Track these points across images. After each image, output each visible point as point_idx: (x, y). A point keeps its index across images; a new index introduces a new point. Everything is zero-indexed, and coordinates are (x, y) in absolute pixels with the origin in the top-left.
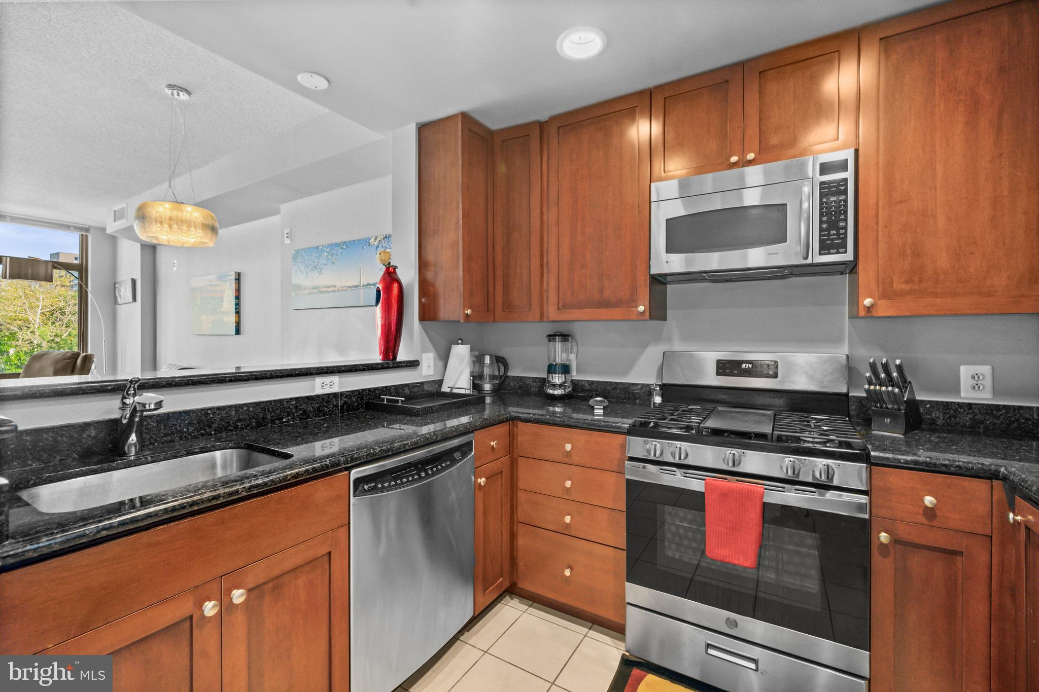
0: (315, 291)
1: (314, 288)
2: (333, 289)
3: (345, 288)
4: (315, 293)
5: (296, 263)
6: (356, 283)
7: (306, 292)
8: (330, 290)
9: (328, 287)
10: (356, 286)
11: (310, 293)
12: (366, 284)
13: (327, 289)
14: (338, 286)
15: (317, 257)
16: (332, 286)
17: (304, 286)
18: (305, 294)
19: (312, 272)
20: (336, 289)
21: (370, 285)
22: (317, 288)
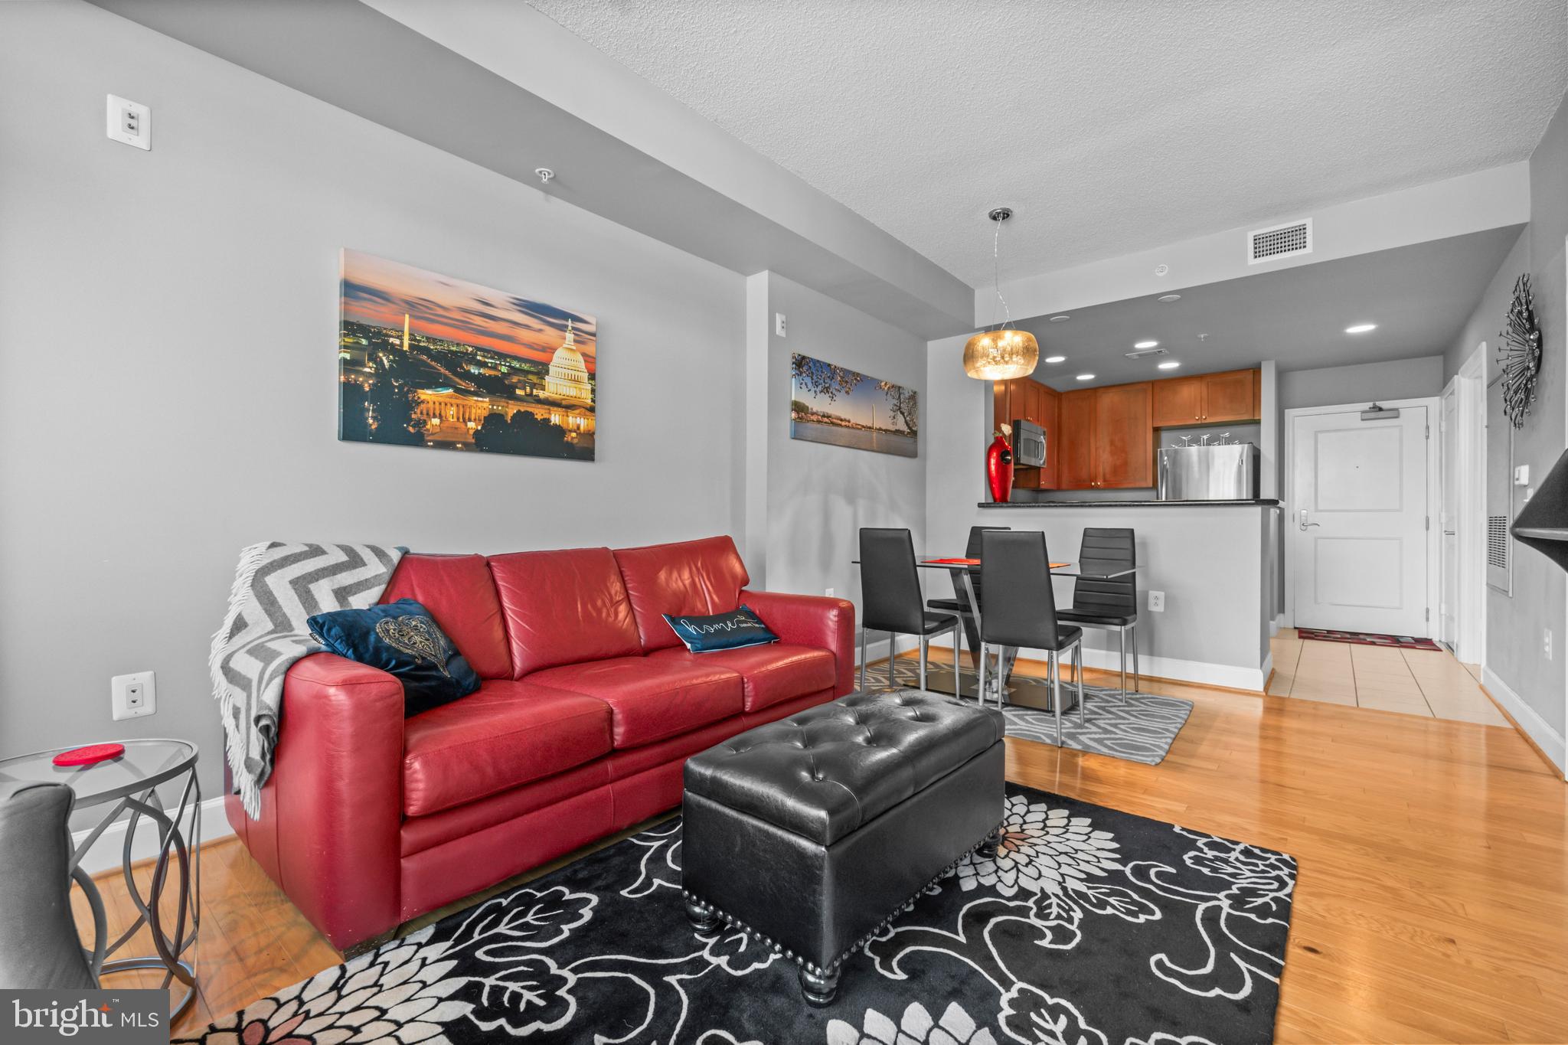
0: (826, 420)
1: (824, 416)
2: (847, 423)
3: (859, 427)
4: (826, 423)
5: (801, 373)
6: (870, 425)
7: (814, 418)
8: (843, 423)
9: (841, 420)
10: (870, 428)
11: (819, 422)
12: (878, 427)
13: (840, 422)
14: (852, 421)
15: (829, 377)
16: (845, 420)
17: (812, 409)
18: (813, 421)
19: (823, 393)
20: (850, 425)
21: (882, 430)
22: (828, 417)
